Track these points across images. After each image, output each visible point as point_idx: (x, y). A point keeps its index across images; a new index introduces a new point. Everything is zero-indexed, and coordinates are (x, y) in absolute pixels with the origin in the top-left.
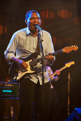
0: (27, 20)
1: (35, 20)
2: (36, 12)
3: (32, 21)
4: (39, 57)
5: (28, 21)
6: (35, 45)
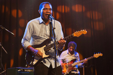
0: (40, 11)
1: (47, 11)
2: (49, 4)
3: (45, 11)
4: (52, 42)
5: (42, 11)
6: (47, 32)
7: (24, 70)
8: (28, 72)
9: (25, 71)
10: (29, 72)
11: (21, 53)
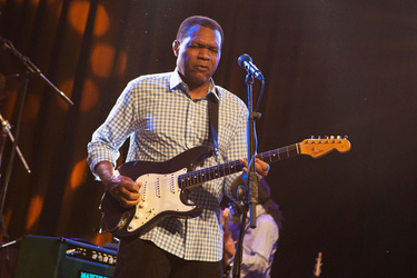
1: (202, 53)
7: (90, 252)
8: (103, 263)
9: (95, 257)
10: (108, 263)
11: (76, 178)
